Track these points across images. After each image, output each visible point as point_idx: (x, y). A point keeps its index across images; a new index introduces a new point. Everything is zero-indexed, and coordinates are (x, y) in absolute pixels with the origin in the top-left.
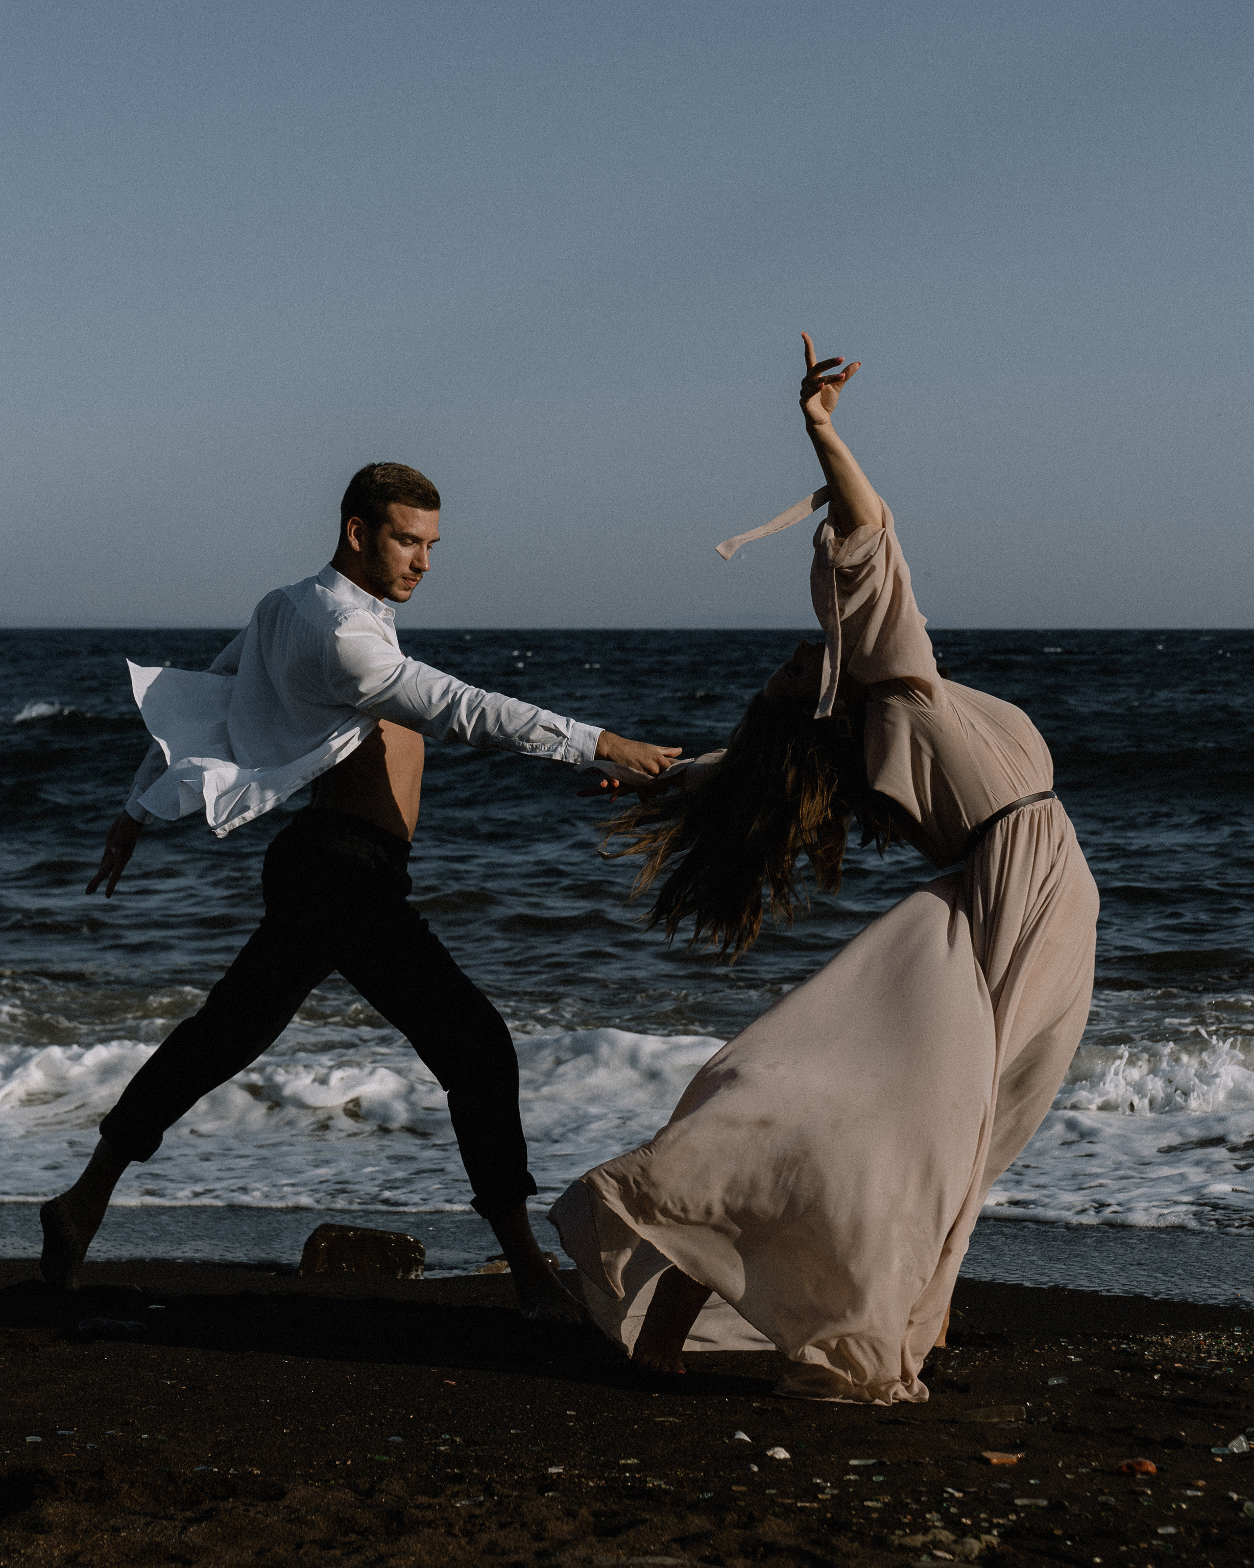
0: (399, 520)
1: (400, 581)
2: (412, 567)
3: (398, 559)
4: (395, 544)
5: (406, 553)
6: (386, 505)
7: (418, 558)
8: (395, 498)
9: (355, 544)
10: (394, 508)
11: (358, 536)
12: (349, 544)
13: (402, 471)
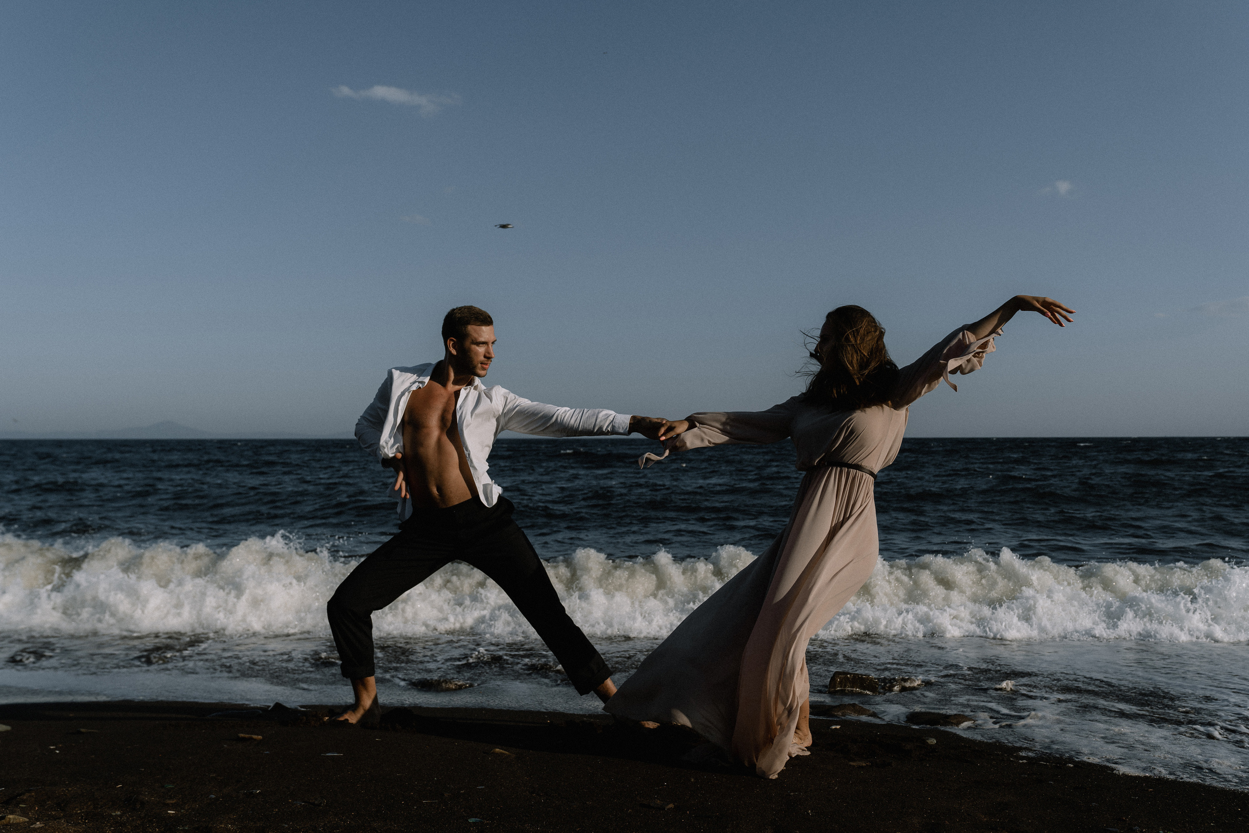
0: (475, 335)
1: (480, 365)
2: (485, 357)
3: (477, 353)
4: (474, 347)
5: (481, 350)
6: (465, 328)
7: (488, 352)
8: (468, 323)
9: (454, 352)
10: (471, 328)
11: (454, 347)
12: (450, 352)
13: (470, 309)
